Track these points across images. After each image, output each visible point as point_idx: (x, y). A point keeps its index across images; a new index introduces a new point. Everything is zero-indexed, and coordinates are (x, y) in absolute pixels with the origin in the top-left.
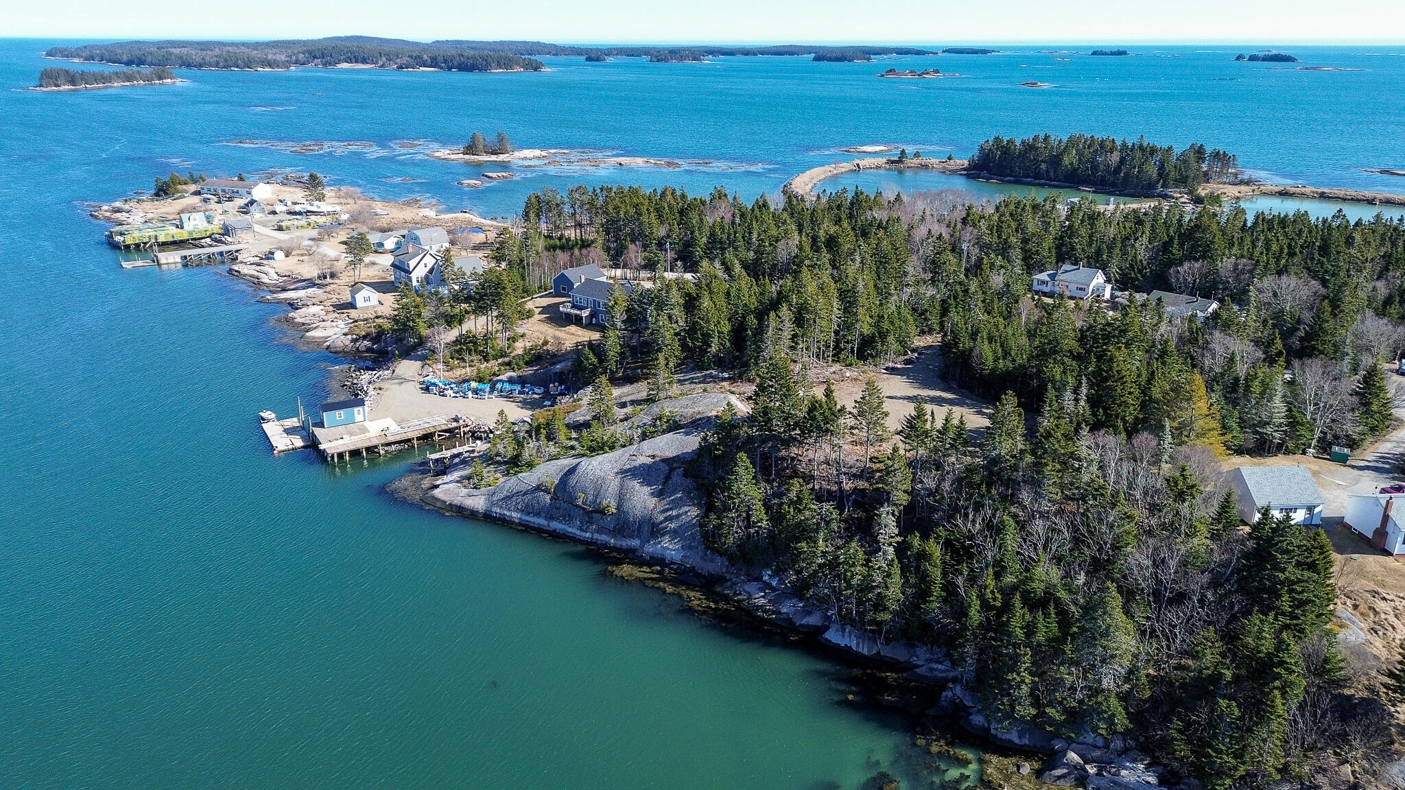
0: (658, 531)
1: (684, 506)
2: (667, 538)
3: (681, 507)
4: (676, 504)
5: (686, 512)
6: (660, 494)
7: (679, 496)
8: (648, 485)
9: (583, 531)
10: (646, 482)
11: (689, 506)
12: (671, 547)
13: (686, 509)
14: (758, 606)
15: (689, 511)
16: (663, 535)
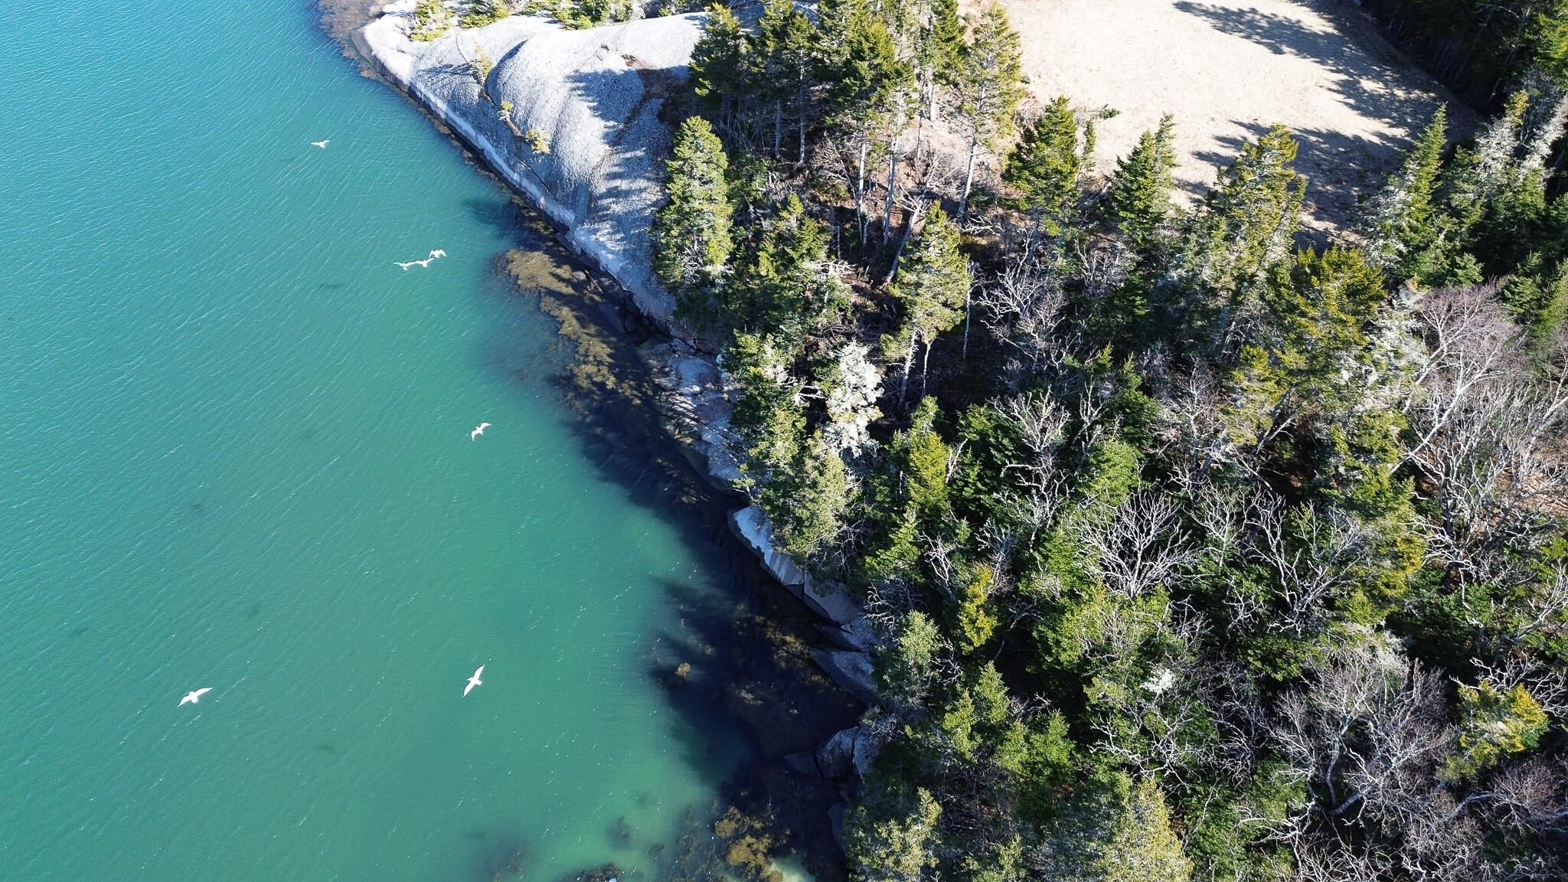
0: (597, 210)
1: (640, 176)
2: (606, 227)
3: (635, 178)
4: (631, 169)
5: (641, 191)
6: (615, 140)
7: (639, 153)
8: (604, 117)
9: (510, 166)
10: (603, 111)
11: (649, 179)
12: (609, 245)
13: (642, 183)
14: (675, 411)
15: (645, 189)
16: (603, 219)
